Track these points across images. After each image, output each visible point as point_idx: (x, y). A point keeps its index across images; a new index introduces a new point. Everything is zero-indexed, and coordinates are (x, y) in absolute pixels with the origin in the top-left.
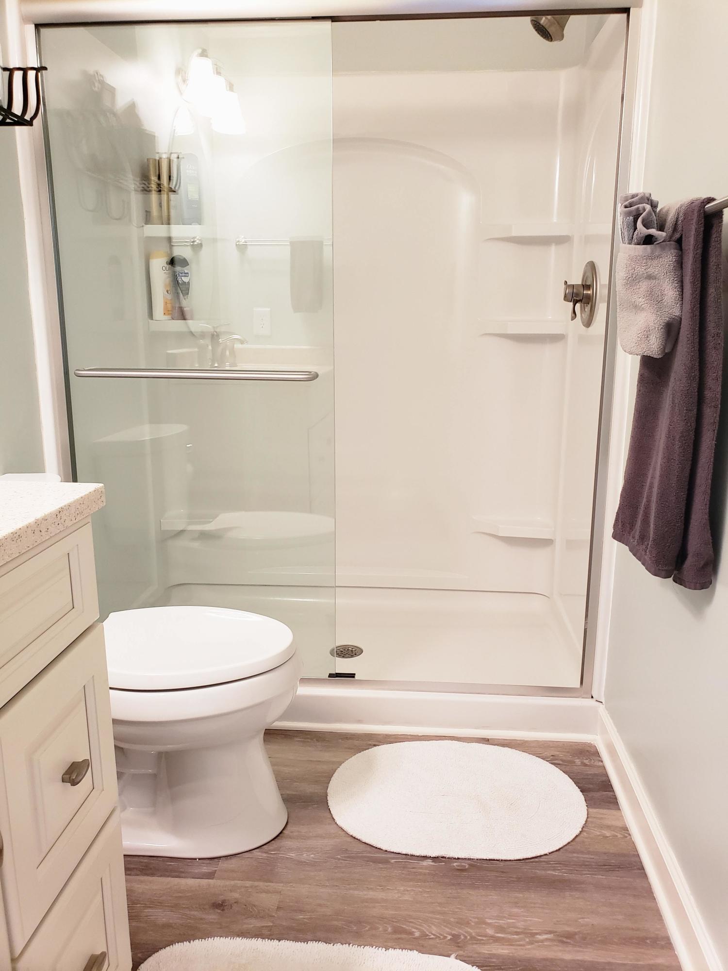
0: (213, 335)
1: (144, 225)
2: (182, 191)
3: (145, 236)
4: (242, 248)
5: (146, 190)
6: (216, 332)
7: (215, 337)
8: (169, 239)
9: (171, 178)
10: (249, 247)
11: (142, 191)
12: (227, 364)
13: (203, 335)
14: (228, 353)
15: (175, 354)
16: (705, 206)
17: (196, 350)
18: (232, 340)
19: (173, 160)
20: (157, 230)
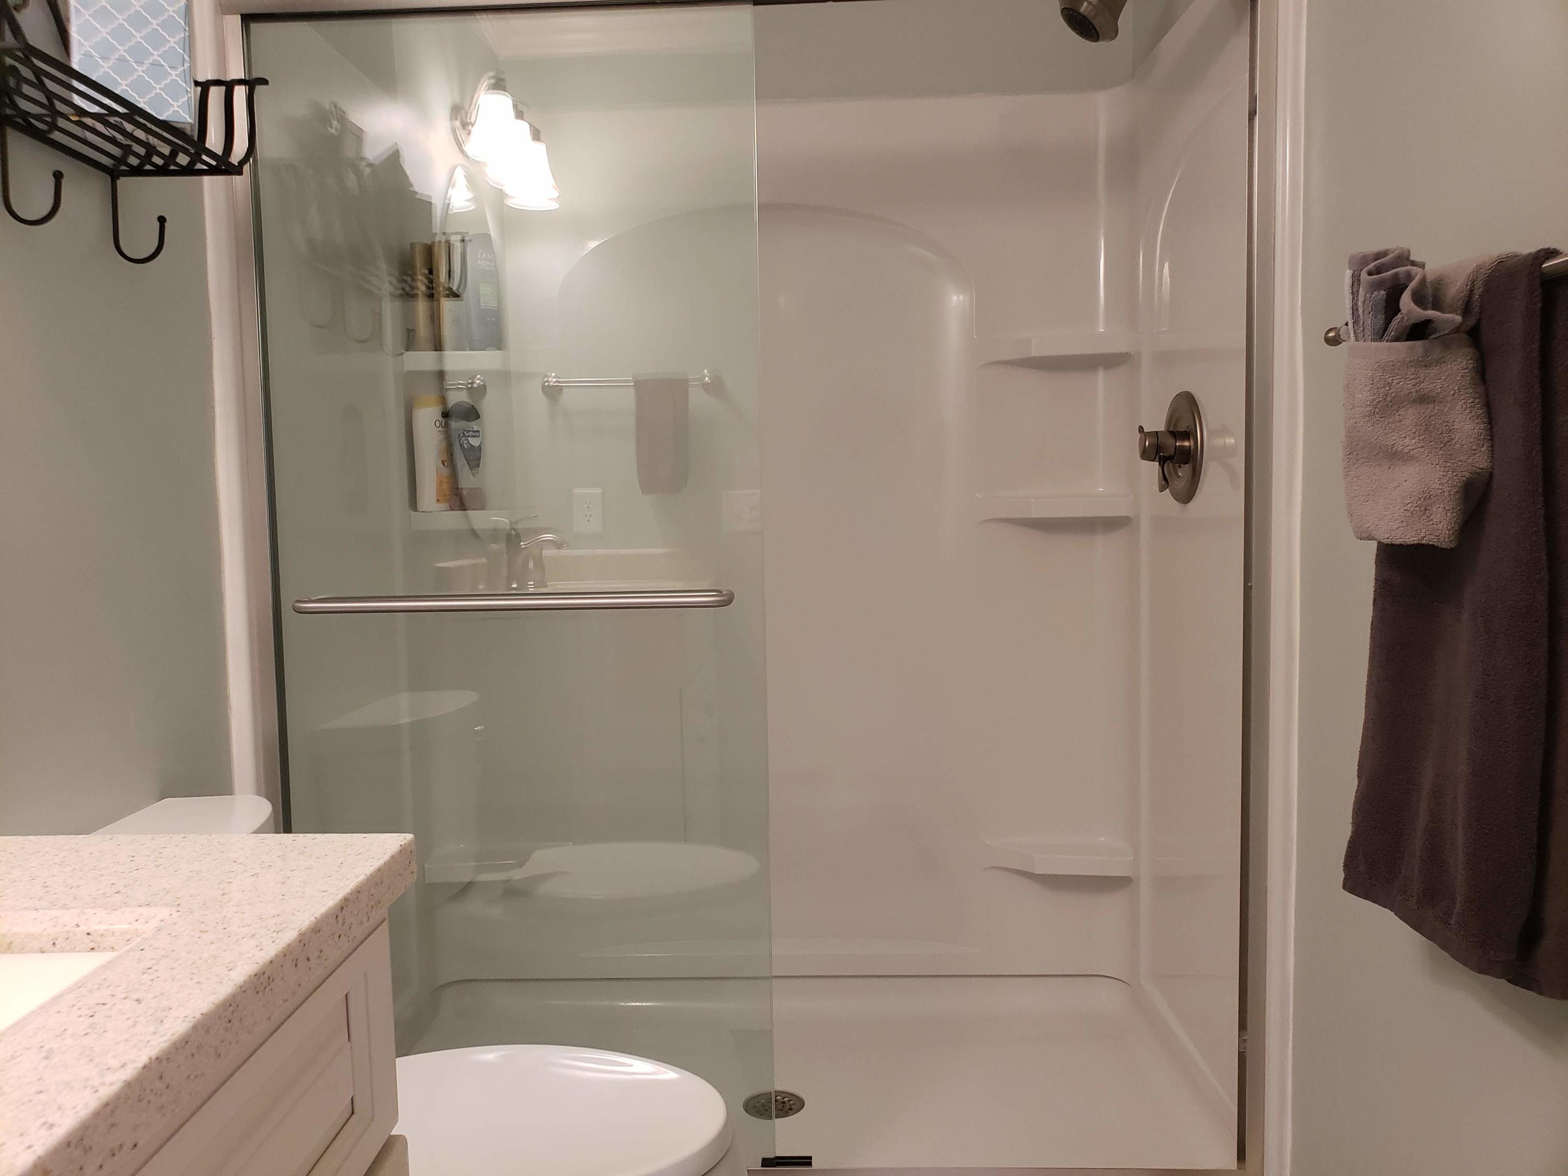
0: (509, 537)
1: (403, 351)
2: (468, 294)
3: (406, 368)
4: (552, 392)
5: (408, 295)
6: (515, 530)
7: (512, 538)
8: (441, 375)
9: (451, 274)
10: (565, 390)
11: (401, 295)
12: (529, 583)
13: (495, 534)
14: (531, 565)
15: (449, 568)
16: (1542, 265)
17: (484, 560)
18: (540, 543)
19: (453, 244)
20: (423, 360)
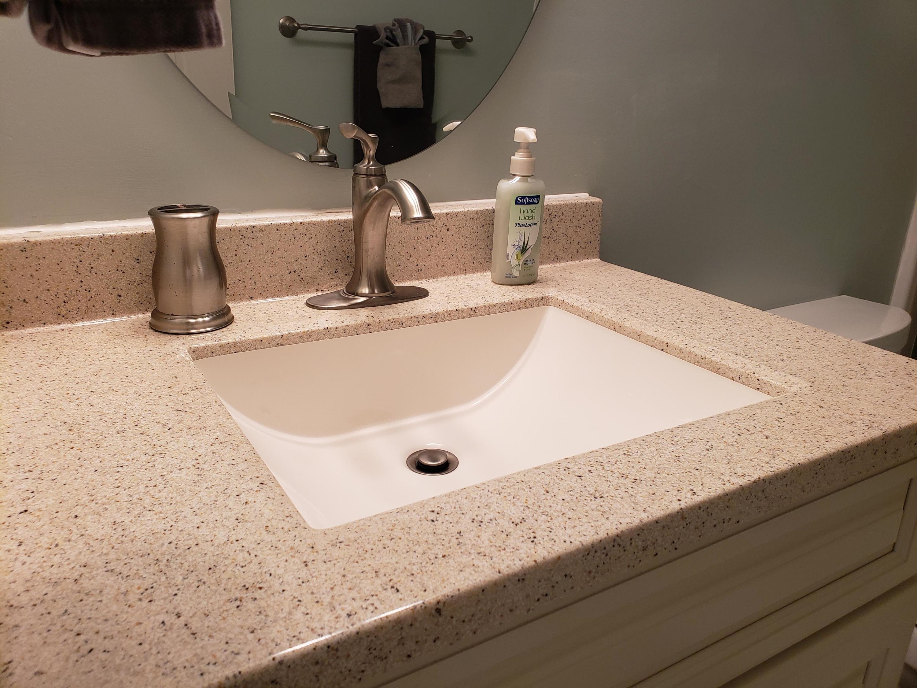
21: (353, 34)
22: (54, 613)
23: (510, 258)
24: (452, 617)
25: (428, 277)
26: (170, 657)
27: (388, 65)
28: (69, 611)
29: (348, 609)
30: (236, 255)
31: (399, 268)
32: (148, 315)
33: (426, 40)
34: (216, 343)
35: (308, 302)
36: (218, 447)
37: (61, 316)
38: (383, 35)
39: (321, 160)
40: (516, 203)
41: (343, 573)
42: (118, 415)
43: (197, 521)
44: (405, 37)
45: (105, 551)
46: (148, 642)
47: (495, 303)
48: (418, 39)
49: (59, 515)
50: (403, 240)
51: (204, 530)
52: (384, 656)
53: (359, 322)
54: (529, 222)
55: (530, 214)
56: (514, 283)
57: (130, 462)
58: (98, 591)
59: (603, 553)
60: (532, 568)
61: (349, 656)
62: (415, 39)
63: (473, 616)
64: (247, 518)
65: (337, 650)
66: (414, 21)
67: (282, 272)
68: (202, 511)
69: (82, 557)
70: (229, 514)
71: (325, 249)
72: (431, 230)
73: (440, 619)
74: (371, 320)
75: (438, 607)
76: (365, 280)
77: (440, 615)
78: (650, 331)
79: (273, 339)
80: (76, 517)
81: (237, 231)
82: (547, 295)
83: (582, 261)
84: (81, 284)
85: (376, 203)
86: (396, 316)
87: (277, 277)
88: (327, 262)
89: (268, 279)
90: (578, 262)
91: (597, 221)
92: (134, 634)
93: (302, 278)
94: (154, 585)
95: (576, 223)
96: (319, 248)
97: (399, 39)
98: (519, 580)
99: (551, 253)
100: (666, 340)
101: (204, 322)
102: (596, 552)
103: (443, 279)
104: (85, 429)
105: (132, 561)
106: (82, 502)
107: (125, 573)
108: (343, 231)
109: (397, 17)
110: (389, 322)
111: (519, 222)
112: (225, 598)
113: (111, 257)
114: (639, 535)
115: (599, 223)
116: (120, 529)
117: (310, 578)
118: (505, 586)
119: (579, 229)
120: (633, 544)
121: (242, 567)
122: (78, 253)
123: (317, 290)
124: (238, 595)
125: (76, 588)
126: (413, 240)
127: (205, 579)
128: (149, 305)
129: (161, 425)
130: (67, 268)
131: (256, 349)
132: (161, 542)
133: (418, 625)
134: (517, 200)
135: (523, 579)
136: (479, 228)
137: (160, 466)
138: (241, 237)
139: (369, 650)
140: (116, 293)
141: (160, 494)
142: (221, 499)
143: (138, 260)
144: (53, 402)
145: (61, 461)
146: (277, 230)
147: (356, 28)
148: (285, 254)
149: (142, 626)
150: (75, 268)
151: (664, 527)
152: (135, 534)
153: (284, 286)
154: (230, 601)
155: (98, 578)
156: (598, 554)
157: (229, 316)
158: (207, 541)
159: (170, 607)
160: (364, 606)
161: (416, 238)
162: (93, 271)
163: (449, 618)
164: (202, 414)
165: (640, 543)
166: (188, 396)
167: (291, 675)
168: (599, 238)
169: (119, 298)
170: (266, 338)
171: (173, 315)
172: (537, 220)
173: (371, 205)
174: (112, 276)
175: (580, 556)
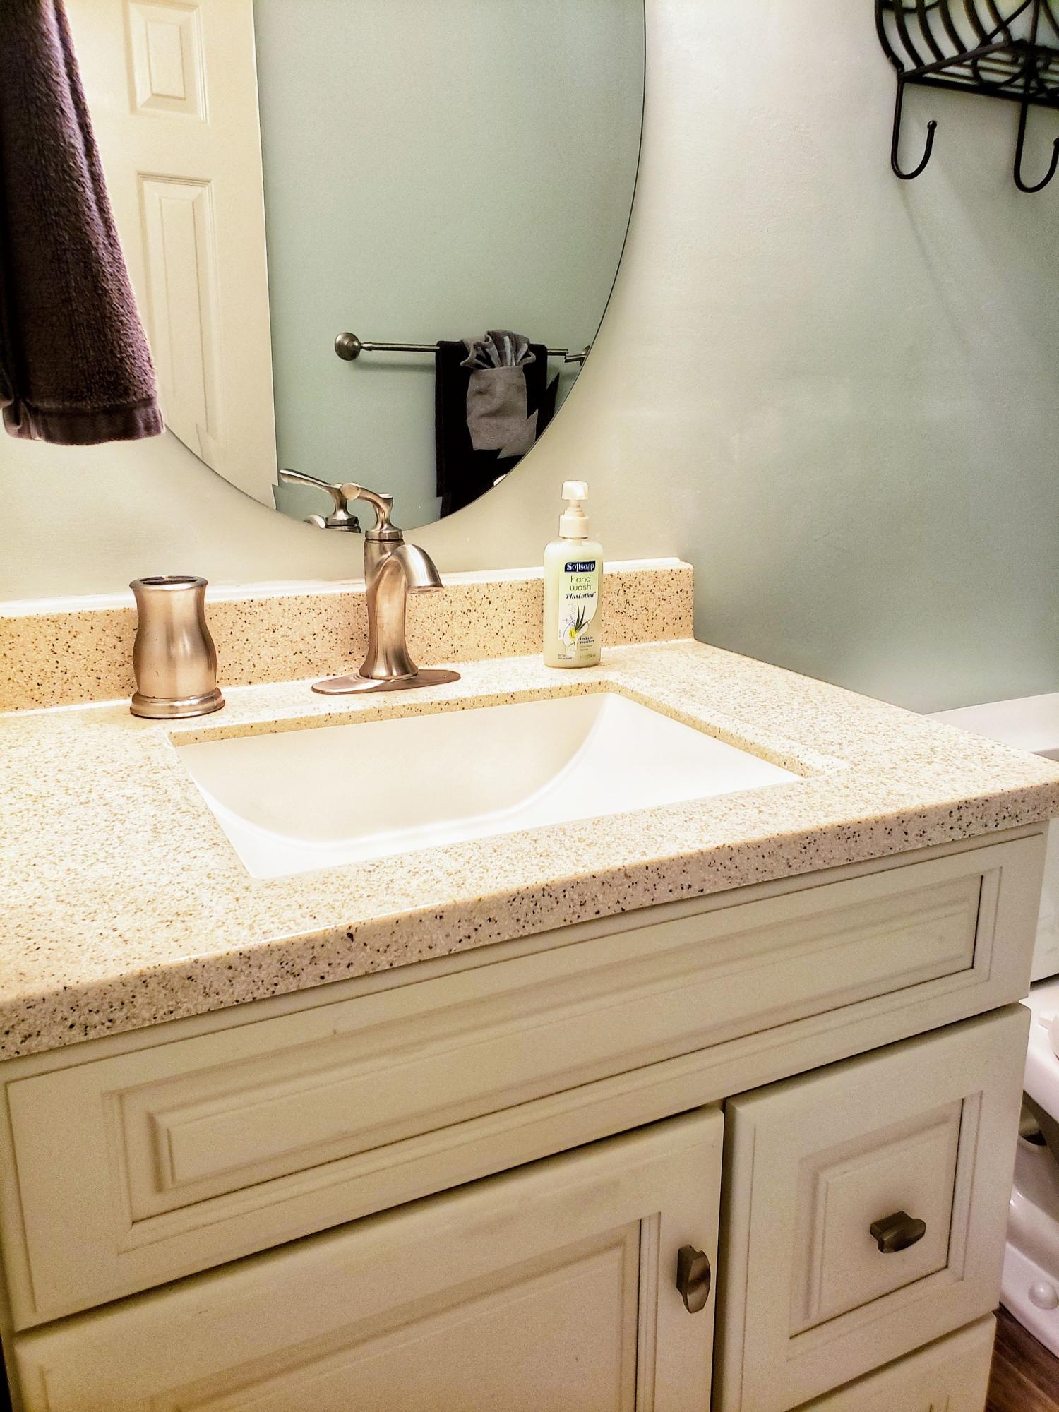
21: (434, 354)
22: (9, 926)
23: (562, 635)
24: (365, 945)
25: (466, 659)
26: (103, 954)
27: (480, 393)
28: (22, 925)
29: (265, 928)
30: (231, 633)
31: (429, 648)
32: (129, 702)
33: (533, 357)
34: (200, 728)
35: (314, 687)
36: (178, 815)
37: (34, 700)
38: (472, 353)
39: (339, 524)
40: (566, 570)
41: (269, 905)
42: (83, 790)
43: (145, 869)
44: (502, 355)
45: (57, 888)
46: (86, 944)
47: (538, 688)
48: (522, 355)
49: (19, 863)
50: (434, 616)
51: (150, 875)
52: (297, 973)
53: (367, 708)
54: (583, 592)
55: (584, 583)
56: (568, 666)
57: (90, 827)
58: (48, 914)
59: (532, 902)
60: (450, 906)
61: (260, 966)
62: (516, 358)
63: (388, 946)
64: (192, 868)
65: (249, 958)
66: (514, 332)
67: (286, 652)
68: (152, 862)
69: (37, 892)
70: (177, 865)
71: (337, 626)
72: (469, 604)
73: (353, 944)
74: (382, 706)
75: (350, 931)
76: (381, 661)
77: (352, 940)
78: (704, 716)
79: (265, 724)
80: (34, 865)
81: (232, 606)
82: (606, 679)
83: (669, 642)
84: (56, 665)
85: (387, 572)
86: (413, 702)
87: (280, 659)
88: (339, 642)
89: (269, 661)
90: (664, 643)
91: (687, 592)
92: (76, 940)
93: (310, 660)
94: (98, 911)
95: (658, 594)
96: (330, 625)
97: (495, 358)
98: (436, 917)
99: (626, 631)
100: (718, 725)
101: (191, 705)
102: (523, 899)
103: (485, 661)
104: (49, 800)
105: (81, 895)
106: (40, 855)
107: (73, 903)
108: (359, 605)
109: (491, 330)
110: (405, 708)
111: (570, 592)
112: (159, 920)
113: (90, 634)
114: (573, 887)
115: (691, 594)
116: (73, 874)
117: (237, 908)
118: (421, 921)
119: (663, 602)
120: (567, 896)
121: (178, 900)
122: (54, 631)
123: (328, 674)
124: (170, 918)
125: (29, 911)
126: (446, 616)
127: (143, 908)
128: (131, 689)
129: (125, 798)
130: (42, 647)
131: (245, 736)
132: (109, 883)
133: (329, 946)
134: (566, 565)
135: (441, 917)
136: (530, 600)
137: (119, 830)
138: (237, 612)
139: (281, 964)
140: (95, 675)
141: (114, 851)
142: (171, 855)
143: (120, 638)
144: (20, 778)
145: (24, 825)
146: (280, 604)
147: (437, 345)
148: (290, 632)
149: (83, 936)
150: (51, 647)
151: (603, 883)
152: (87, 877)
153: (288, 670)
154: (161, 922)
155: (49, 906)
156: (526, 901)
157: (219, 700)
158: (151, 883)
159: (109, 925)
160: (280, 927)
161: (449, 613)
162: (70, 650)
163: (362, 945)
164: (169, 789)
165: (576, 896)
166: (158, 774)
167: (205, 975)
168: (692, 613)
169: (99, 681)
170: (257, 724)
171: (154, 698)
172: (594, 589)
173: (382, 574)
174: (91, 656)
175: (505, 901)
